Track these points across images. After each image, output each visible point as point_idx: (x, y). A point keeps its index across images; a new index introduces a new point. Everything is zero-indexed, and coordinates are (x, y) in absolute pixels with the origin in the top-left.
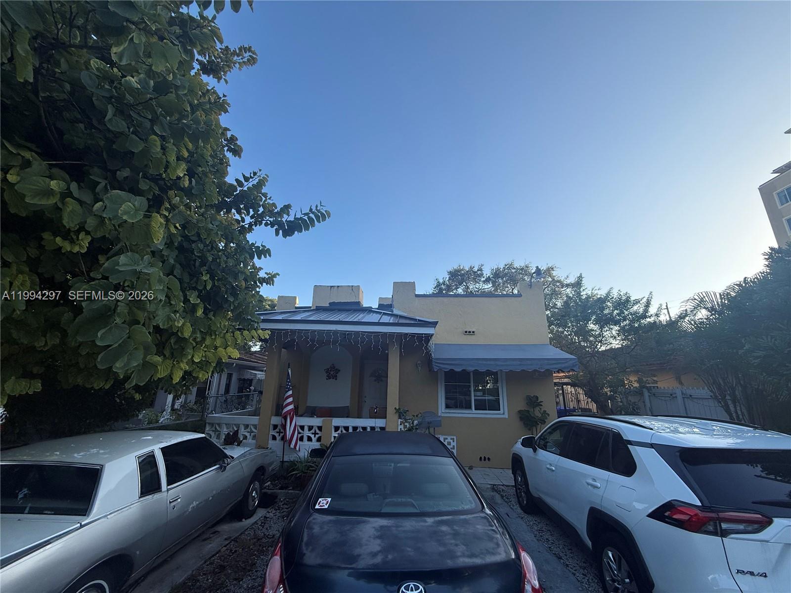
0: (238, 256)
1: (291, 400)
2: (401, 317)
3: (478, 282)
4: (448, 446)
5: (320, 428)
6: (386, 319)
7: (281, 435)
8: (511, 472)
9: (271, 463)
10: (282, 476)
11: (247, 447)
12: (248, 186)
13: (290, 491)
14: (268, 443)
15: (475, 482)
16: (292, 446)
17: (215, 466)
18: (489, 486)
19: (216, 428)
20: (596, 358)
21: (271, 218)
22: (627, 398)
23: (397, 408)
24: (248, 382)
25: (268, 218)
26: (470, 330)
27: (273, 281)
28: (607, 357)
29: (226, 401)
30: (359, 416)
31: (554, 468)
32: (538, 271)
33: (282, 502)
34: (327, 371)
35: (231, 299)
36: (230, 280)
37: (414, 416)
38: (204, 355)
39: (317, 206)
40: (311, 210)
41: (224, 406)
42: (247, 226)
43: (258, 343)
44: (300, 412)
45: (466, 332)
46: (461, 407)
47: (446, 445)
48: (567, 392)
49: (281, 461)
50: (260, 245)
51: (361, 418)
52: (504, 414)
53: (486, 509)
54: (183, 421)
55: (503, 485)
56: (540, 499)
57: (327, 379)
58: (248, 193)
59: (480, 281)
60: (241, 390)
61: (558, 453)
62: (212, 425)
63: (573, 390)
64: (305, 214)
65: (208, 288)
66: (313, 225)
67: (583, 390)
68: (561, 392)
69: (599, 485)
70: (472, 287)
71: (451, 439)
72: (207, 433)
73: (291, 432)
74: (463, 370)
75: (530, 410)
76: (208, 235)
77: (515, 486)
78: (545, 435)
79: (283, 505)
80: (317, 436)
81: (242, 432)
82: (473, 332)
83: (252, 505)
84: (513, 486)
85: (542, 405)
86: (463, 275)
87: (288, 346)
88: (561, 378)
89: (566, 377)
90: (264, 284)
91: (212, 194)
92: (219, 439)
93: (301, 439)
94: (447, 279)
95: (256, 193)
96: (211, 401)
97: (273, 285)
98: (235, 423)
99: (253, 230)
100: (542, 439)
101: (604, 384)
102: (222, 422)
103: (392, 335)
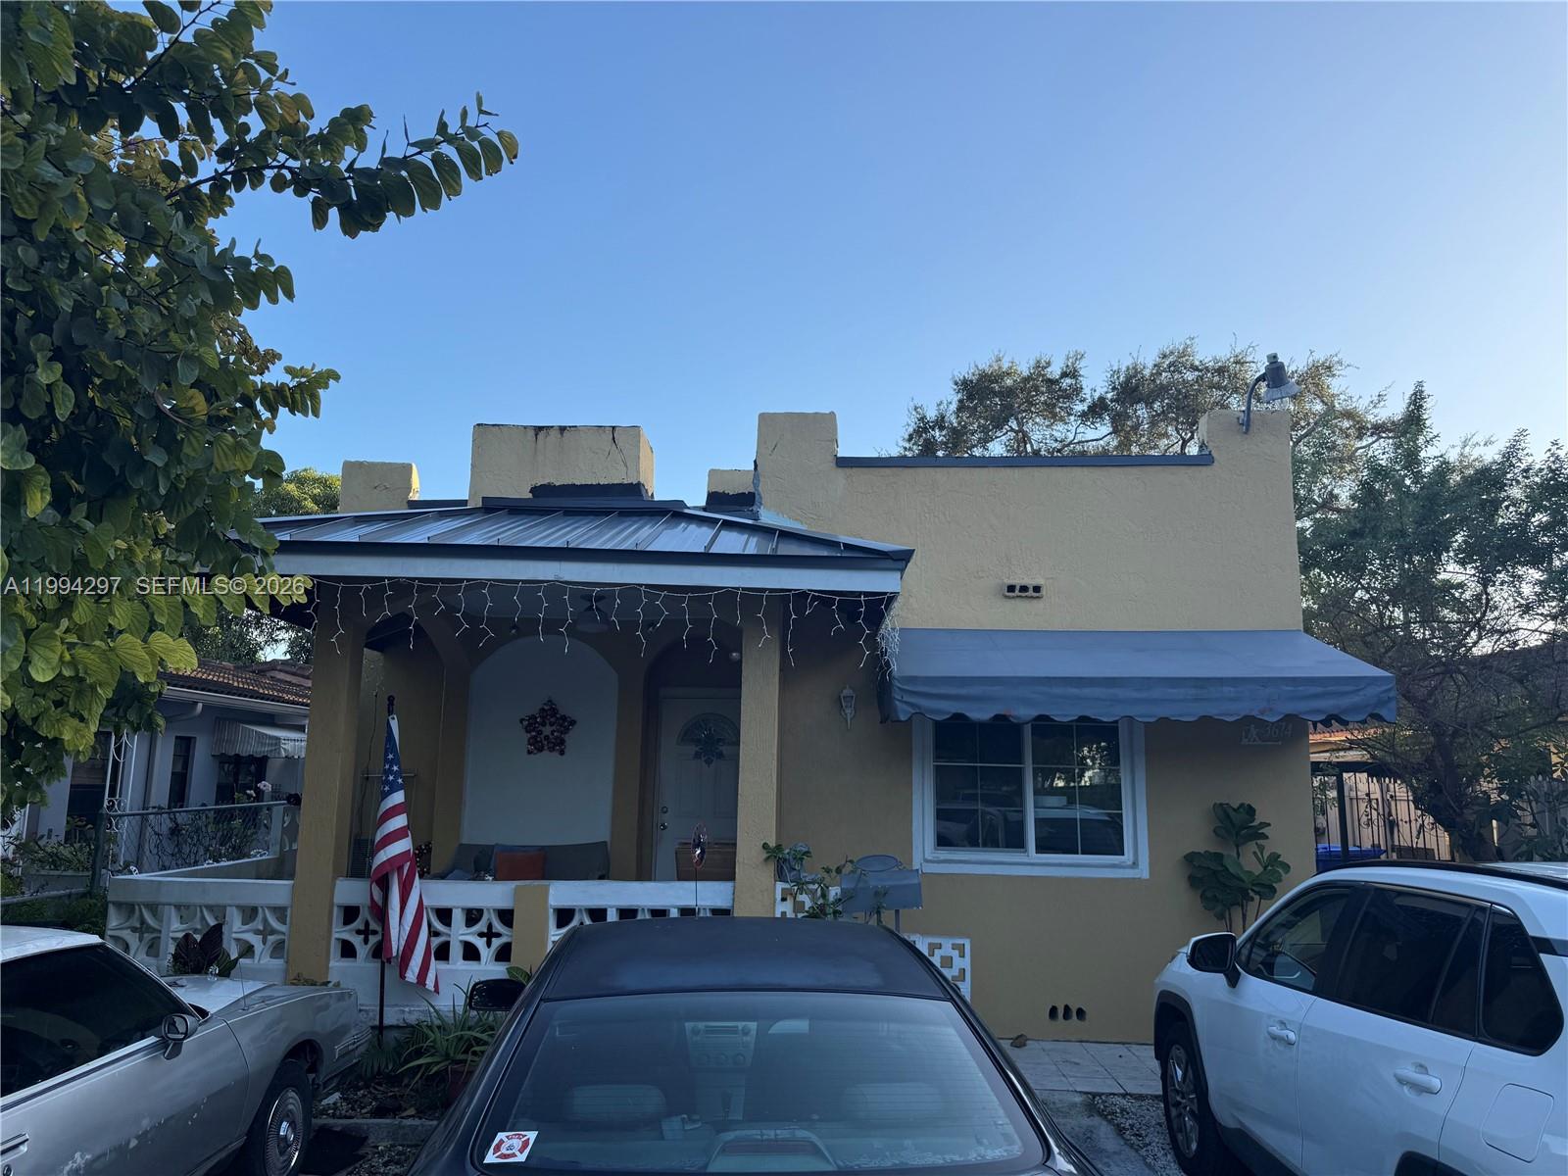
0: (174, 297)
1: (399, 821)
2: (786, 535)
3: (1062, 419)
4: (946, 972)
5: (506, 916)
6: (731, 542)
7: (373, 940)
8: (1153, 1054)
9: (339, 1033)
10: (379, 1073)
11: (254, 979)
12: (194, 27)
13: (409, 1122)
14: (328, 968)
15: (1032, 1085)
16: (411, 975)
17: (143, 1038)
18: (1078, 1099)
19: (143, 922)
20: (1460, 677)
21: (295, 158)
22: (1553, 811)
23: (772, 844)
24: (253, 768)
25: (282, 157)
26: (1024, 582)
27: (315, 398)
28: (1498, 676)
29: (175, 831)
30: (643, 874)
31: (1292, 1036)
32: (1275, 373)
33: (381, 1154)
34: (531, 725)
35: (157, 458)
36: (146, 385)
37: (828, 871)
38: (67, 657)
39: (464, 114)
40: (442, 127)
41: (170, 848)
42: (205, 188)
43: (282, 635)
44: (437, 863)
45: (1011, 588)
46: (991, 843)
47: (938, 965)
48: (1353, 794)
49: (373, 1028)
50: (249, 254)
51: (650, 879)
52: (1135, 865)
53: (1058, 1157)
54: (27, 897)
55: (1124, 1096)
56: (1243, 1135)
57: (529, 752)
58: (198, 57)
59: (1070, 414)
60: (224, 793)
61: (1311, 989)
62: (128, 908)
63: (1375, 787)
64: (424, 145)
65: (62, 413)
66: (455, 190)
67: (1410, 786)
68: (1333, 794)
69: (1436, 1083)
70: (1042, 434)
71: (955, 946)
72: (111, 936)
73: (407, 928)
74: (997, 717)
75: (1225, 853)
76: (44, 206)
77: (1165, 1098)
78: (1271, 933)
79: (386, 1164)
80: (496, 942)
81: (236, 930)
82: (1037, 589)
83: (280, 1166)
84: (1157, 1097)
85: (1267, 837)
86: (1010, 392)
87: (386, 637)
88: (1337, 748)
89: (1352, 745)
90: (283, 411)
91: (50, 45)
92: (156, 956)
93: (443, 953)
94: (954, 407)
95: (228, 55)
96: (125, 829)
97: (316, 414)
98: (211, 902)
99: (231, 203)
100: (1261, 946)
101: (1482, 766)
102: (163, 900)
103: (751, 597)
